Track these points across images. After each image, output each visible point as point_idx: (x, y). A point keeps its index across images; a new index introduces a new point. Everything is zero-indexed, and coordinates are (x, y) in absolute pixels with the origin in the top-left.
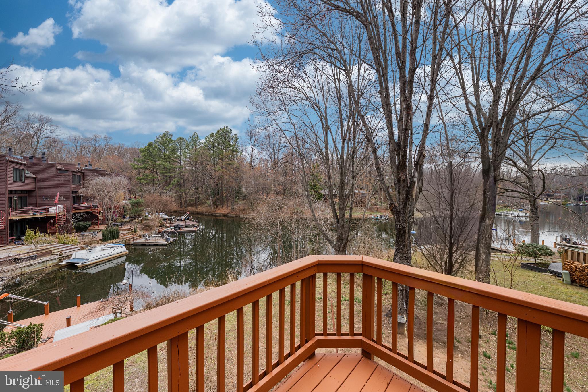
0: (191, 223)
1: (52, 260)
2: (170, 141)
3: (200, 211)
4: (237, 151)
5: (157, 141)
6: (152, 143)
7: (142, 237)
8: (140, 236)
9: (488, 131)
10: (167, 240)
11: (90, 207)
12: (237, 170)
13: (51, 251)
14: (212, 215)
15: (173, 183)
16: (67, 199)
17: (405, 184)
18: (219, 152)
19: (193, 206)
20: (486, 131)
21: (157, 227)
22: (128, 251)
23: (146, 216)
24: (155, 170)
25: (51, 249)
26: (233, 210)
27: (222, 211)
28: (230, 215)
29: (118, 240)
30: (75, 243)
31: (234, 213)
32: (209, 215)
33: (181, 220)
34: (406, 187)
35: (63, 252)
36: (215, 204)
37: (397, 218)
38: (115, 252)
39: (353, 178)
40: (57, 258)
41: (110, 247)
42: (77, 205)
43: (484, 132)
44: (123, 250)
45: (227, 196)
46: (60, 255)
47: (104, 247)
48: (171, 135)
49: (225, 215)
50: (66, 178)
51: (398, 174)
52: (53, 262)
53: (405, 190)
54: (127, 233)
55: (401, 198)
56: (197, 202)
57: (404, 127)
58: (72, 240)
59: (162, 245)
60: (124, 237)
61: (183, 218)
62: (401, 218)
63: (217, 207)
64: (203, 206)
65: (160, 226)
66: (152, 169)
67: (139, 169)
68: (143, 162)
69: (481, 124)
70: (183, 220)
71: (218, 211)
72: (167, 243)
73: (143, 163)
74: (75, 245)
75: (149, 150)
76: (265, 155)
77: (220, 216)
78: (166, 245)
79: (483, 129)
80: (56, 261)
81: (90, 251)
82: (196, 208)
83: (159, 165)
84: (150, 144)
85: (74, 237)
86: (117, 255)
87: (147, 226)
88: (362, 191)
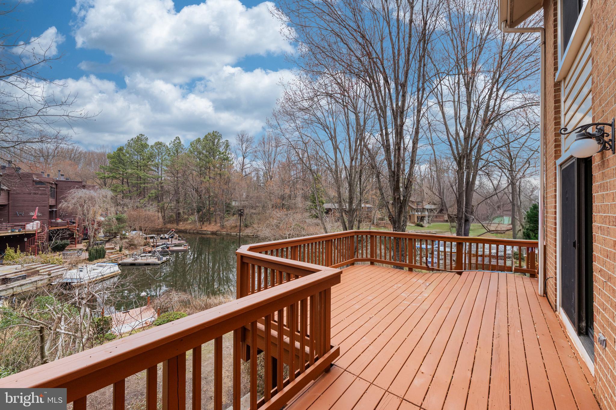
0: (177, 242)
1: (41, 280)
2: (145, 146)
3: (183, 228)
4: (227, 159)
5: (129, 145)
6: (123, 147)
7: (128, 256)
8: (126, 256)
9: (464, 160)
10: (159, 259)
11: (68, 223)
12: (228, 181)
13: (38, 271)
14: (198, 233)
15: (151, 195)
16: (44, 214)
17: (399, 201)
18: (207, 160)
19: (173, 223)
20: (462, 159)
21: (141, 246)
22: (120, 271)
23: (125, 235)
24: (125, 180)
25: (38, 269)
26: (223, 227)
27: (210, 228)
28: (219, 233)
29: (105, 260)
30: (60, 263)
31: (225, 230)
32: (194, 233)
33: (165, 238)
34: (399, 203)
35: (52, 272)
36: (202, 220)
37: (394, 226)
38: (108, 271)
39: (361, 194)
40: (46, 278)
41: (101, 266)
42: (54, 221)
43: (461, 160)
44: (116, 269)
45: (215, 211)
46: (49, 275)
47: (94, 267)
48: (147, 139)
49: (213, 233)
50: (44, 190)
51: (394, 194)
52: (42, 282)
53: (399, 205)
54: (112, 253)
55: (397, 211)
56: (178, 218)
57: (397, 162)
58: (57, 260)
59: (154, 264)
60: (111, 256)
61: (167, 236)
62: (397, 225)
63: (203, 224)
64: (185, 223)
65: (145, 245)
66: (121, 178)
67: (104, 178)
68: (111, 170)
69: (458, 154)
70: (167, 239)
71: (205, 228)
72: (160, 262)
73: (111, 172)
74: (60, 264)
75: (119, 156)
76: (259, 164)
77: (208, 234)
78: (159, 264)
79: (460, 158)
80: (46, 281)
81: (82, 271)
82: (178, 224)
83: (131, 174)
84: (121, 149)
85: (57, 256)
86: (110, 274)
87: (131, 245)
88: (368, 205)
